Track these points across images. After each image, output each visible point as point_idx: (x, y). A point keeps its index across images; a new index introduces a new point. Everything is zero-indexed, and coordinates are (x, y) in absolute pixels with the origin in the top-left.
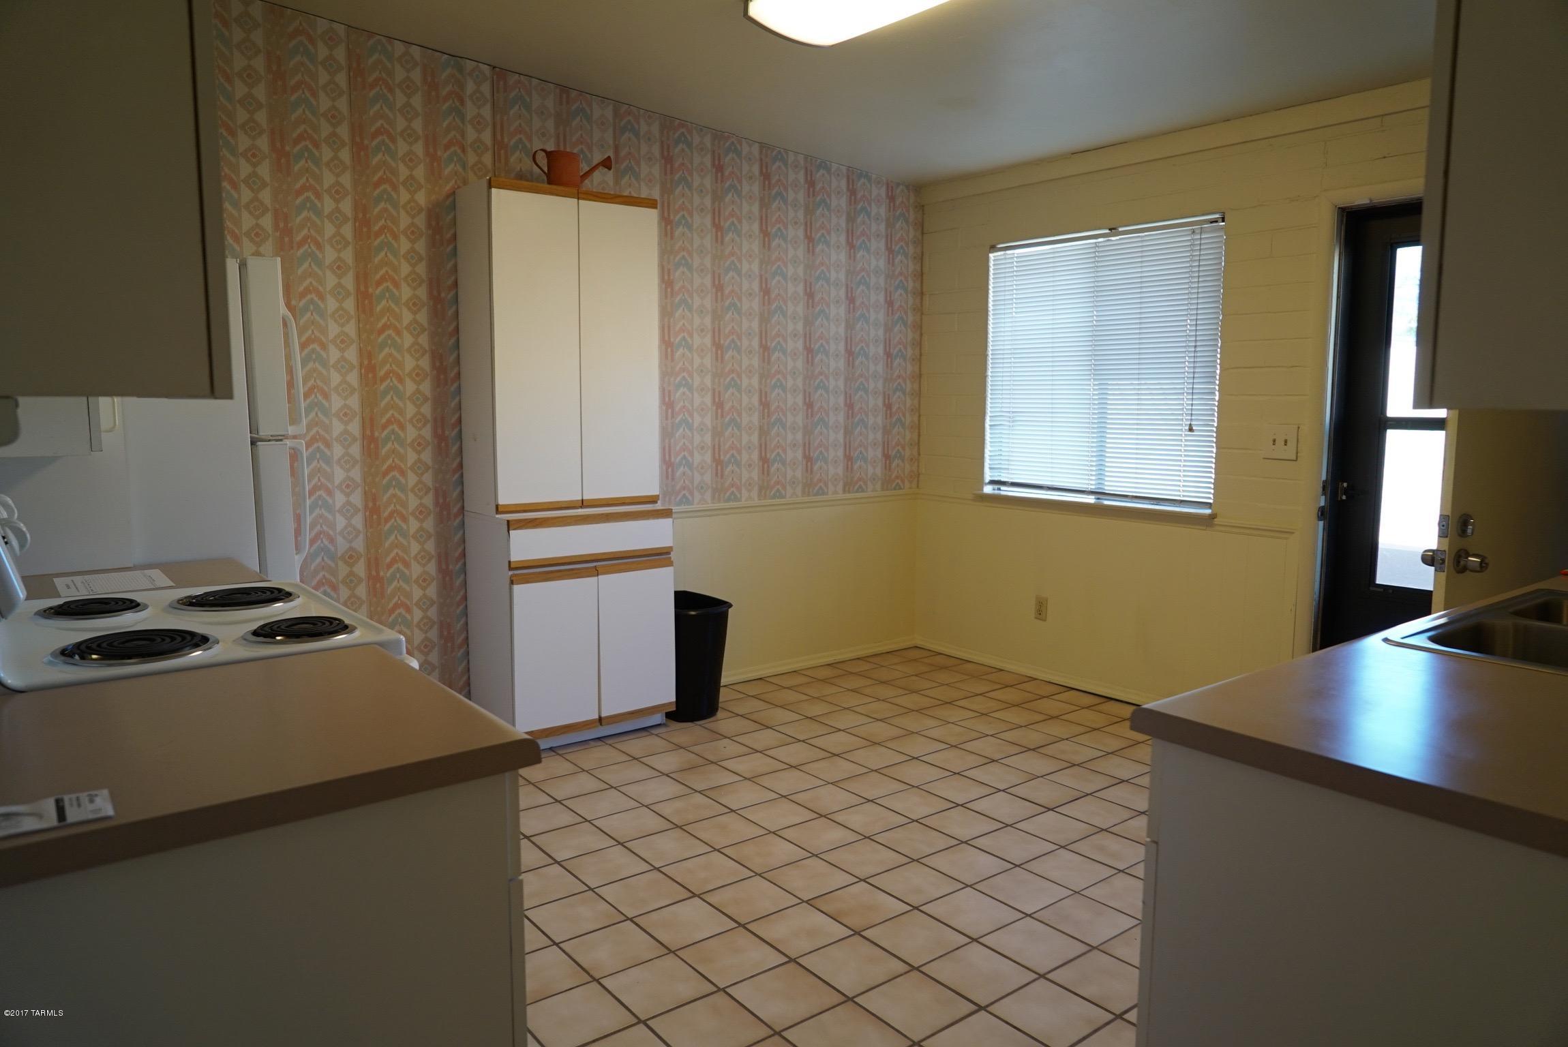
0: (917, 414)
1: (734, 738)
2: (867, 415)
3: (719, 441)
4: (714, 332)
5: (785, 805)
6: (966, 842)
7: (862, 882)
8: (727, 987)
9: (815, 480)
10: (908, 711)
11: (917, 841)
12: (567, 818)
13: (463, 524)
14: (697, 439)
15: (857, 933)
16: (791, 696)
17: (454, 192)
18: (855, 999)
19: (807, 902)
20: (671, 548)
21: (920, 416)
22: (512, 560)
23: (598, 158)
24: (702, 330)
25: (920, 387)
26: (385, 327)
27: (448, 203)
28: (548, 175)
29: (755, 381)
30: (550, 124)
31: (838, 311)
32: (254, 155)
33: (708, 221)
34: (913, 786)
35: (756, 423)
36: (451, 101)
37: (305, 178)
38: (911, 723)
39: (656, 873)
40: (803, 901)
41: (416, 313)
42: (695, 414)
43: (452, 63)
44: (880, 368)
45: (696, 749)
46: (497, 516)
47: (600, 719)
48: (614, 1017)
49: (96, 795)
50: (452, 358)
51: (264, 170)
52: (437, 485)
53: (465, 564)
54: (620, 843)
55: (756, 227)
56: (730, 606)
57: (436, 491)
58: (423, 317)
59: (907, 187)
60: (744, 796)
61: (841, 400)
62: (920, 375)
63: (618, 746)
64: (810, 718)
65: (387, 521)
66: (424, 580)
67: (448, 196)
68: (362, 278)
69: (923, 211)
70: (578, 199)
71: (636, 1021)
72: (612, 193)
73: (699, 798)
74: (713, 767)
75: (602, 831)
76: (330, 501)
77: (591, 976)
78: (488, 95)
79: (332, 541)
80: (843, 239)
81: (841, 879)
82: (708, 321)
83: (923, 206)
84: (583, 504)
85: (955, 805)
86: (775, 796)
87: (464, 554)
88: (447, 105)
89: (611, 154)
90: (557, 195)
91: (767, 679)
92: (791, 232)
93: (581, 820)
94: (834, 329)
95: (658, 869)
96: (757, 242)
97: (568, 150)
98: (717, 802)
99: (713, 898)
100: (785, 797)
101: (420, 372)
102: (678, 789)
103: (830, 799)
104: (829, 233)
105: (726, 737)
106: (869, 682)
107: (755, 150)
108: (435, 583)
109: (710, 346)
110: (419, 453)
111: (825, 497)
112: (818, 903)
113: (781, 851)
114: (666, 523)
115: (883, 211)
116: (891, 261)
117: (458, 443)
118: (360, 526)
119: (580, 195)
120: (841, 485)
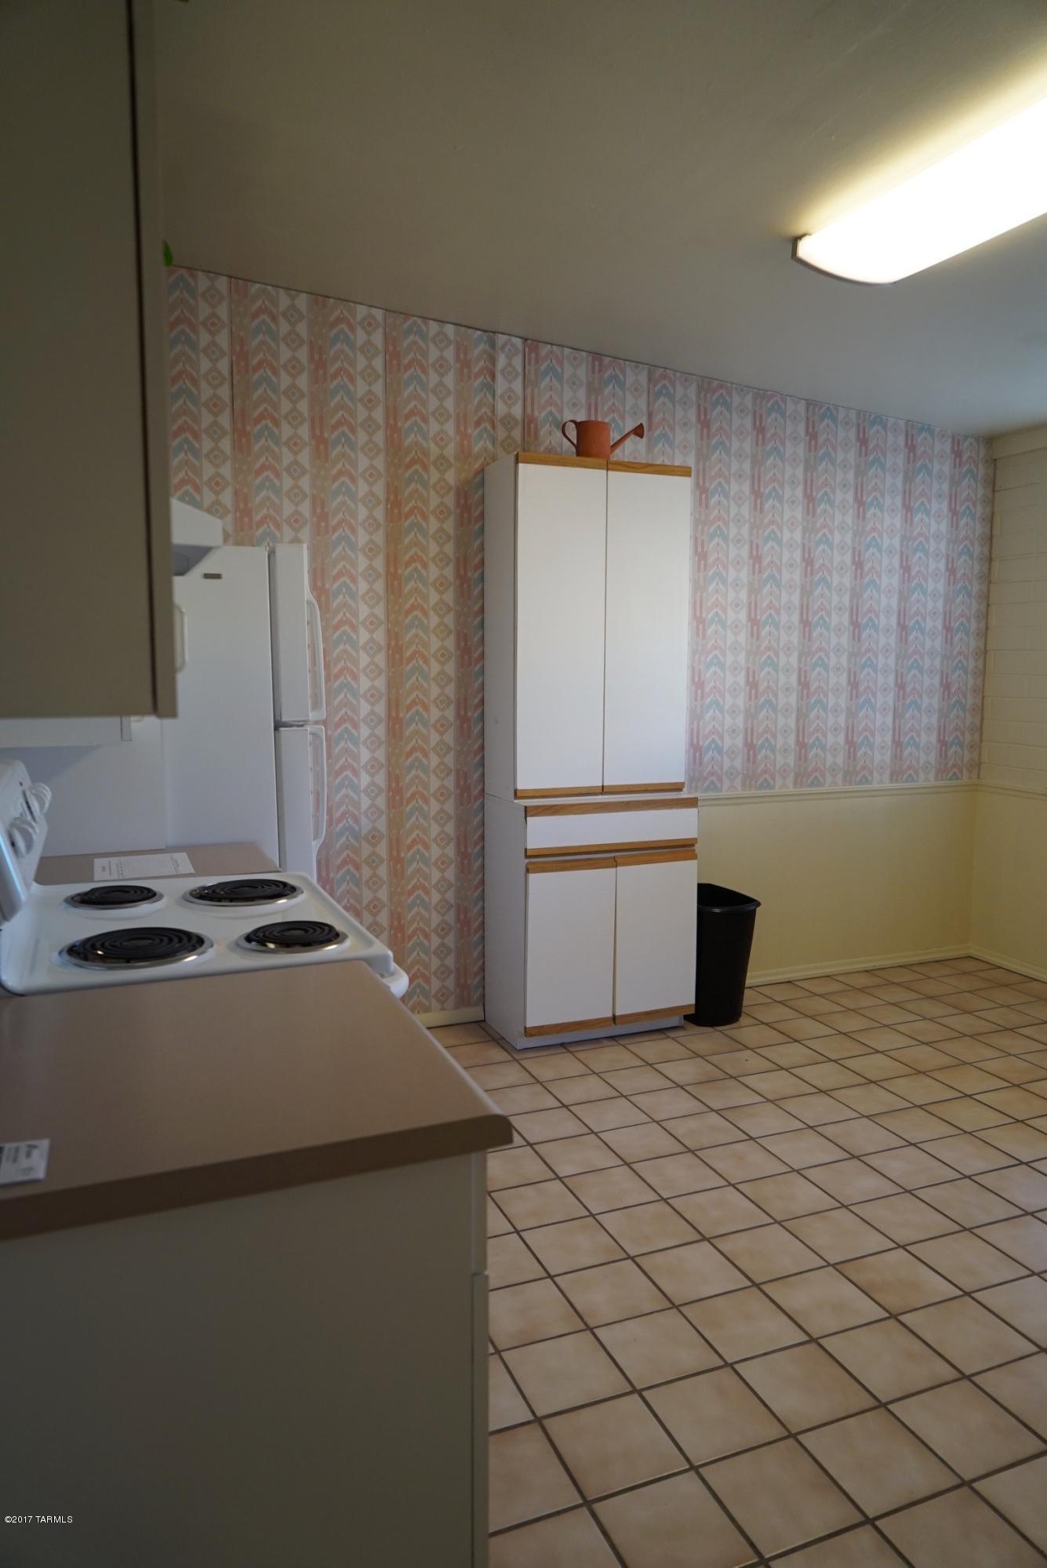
0: (980, 696)
1: (757, 1050)
2: (920, 696)
3: (752, 724)
4: (750, 606)
5: (811, 1138)
6: (1032, 1214)
7: (901, 1250)
8: (736, 1362)
9: (858, 768)
10: (957, 1035)
11: (972, 1205)
12: (573, 1127)
13: (483, 806)
14: (728, 721)
15: (893, 1316)
16: (823, 1005)
17: (483, 470)
18: (889, 1407)
19: (833, 1266)
20: (695, 840)
21: (983, 697)
22: (528, 847)
23: (630, 425)
24: (737, 605)
25: (985, 665)
26: (413, 608)
27: (477, 480)
28: (577, 447)
29: (794, 660)
30: (582, 394)
31: (890, 581)
32: (295, 444)
33: (746, 488)
34: (966, 1132)
35: (794, 705)
36: (483, 377)
37: (341, 463)
38: (965, 1050)
39: (662, 1207)
40: (829, 1265)
41: (443, 593)
42: (727, 694)
43: (485, 339)
44: (938, 643)
45: (715, 1059)
46: (516, 801)
47: (614, 1018)
48: (606, 1381)
49: (35, 1147)
50: (477, 638)
51: (305, 457)
52: (459, 767)
53: (483, 847)
54: (627, 1164)
55: (799, 492)
56: (759, 904)
57: (458, 771)
58: (449, 597)
59: (977, 439)
60: (766, 1121)
61: (891, 680)
62: (986, 652)
63: (631, 1047)
64: (844, 1034)
65: (409, 802)
66: (443, 863)
67: (477, 474)
68: (392, 560)
69: (995, 465)
70: (607, 470)
71: (629, 1389)
72: (644, 462)
73: (714, 1119)
74: (732, 1082)
75: (609, 1147)
76: (356, 781)
77: (585, 1323)
78: (519, 369)
79: (357, 820)
80: (899, 500)
81: (876, 1242)
82: (743, 595)
83: (995, 460)
84: (603, 790)
85: (1017, 1162)
86: (802, 1126)
87: (482, 837)
88: (479, 381)
89: (644, 421)
90: (586, 467)
91: (797, 983)
92: (839, 496)
93: (587, 1131)
94: (884, 599)
95: (665, 1200)
96: (800, 508)
97: (600, 420)
98: (735, 1125)
99: (725, 1245)
100: (812, 1127)
101: (445, 653)
102: (692, 1105)
103: (865, 1137)
104: (883, 495)
105: (748, 1048)
106: (913, 995)
107: (802, 406)
108: (453, 866)
109: (745, 622)
110: (442, 734)
111: (867, 787)
112: (846, 1268)
113: (805, 1196)
114: (691, 813)
115: (947, 468)
116: (954, 525)
117: (481, 724)
118: (383, 807)
119: (609, 466)
120: (888, 772)
